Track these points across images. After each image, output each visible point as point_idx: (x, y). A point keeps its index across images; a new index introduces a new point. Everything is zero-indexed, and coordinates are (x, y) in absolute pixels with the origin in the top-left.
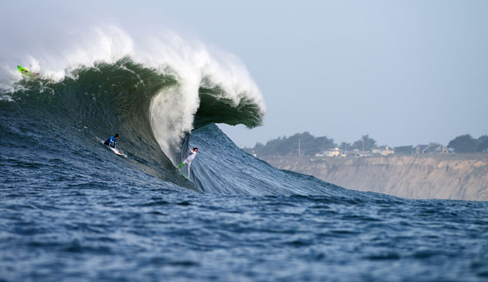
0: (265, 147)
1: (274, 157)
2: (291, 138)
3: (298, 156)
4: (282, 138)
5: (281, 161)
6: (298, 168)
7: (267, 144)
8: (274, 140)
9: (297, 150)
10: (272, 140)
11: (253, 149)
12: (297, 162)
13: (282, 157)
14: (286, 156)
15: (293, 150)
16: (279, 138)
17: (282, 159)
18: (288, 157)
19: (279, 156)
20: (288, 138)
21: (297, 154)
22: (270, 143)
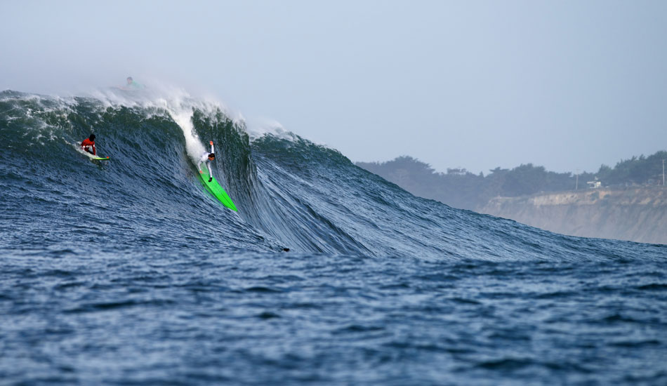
0: (614, 171)
1: (627, 185)
2: (651, 158)
3: (662, 183)
4: (638, 159)
5: (637, 191)
6: (662, 201)
7: (617, 167)
8: (627, 162)
9: (660, 175)
10: (624, 161)
11: (596, 175)
12: (660, 193)
13: (638, 186)
14: (643, 184)
15: (655, 176)
16: (634, 158)
17: (638, 188)
18: (647, 186)
19: (634, 184)
20: (646, 157)
21: (659, 181)
22: (621, 166)
